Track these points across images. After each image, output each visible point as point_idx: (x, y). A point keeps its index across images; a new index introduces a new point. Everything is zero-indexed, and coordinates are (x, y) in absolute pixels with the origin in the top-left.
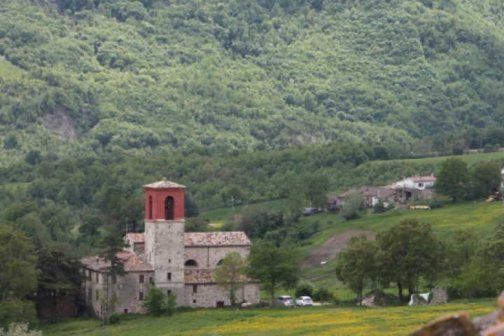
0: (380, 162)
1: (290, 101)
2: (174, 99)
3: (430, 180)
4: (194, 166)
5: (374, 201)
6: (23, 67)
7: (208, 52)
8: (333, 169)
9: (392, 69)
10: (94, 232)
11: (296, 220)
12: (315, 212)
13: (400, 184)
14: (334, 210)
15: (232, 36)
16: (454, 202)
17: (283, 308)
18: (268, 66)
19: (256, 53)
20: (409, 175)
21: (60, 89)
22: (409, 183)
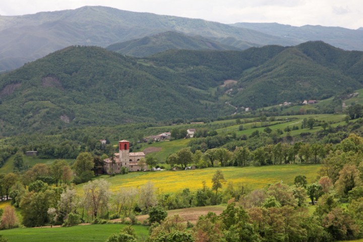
0: (151, 128)
1: (124, 112)
2: (94, 112)
3: (169, 134)
4: (103, 129)
5: (155, 139)
6: (55, 104)
7: (103, 99)
8: (139, 130)
9: (150, 103)
10: (84, 148)
11: (136, 144)
12: (140, 142)
13: (161, 135)
14: (145, 142)
15: (108, 95)
16: (176, 139)
17: (154, 171)
18: (118, 103)
19: (115, 100)
20: (163, 132)
21: (65, 110)
22: (164, 134)
